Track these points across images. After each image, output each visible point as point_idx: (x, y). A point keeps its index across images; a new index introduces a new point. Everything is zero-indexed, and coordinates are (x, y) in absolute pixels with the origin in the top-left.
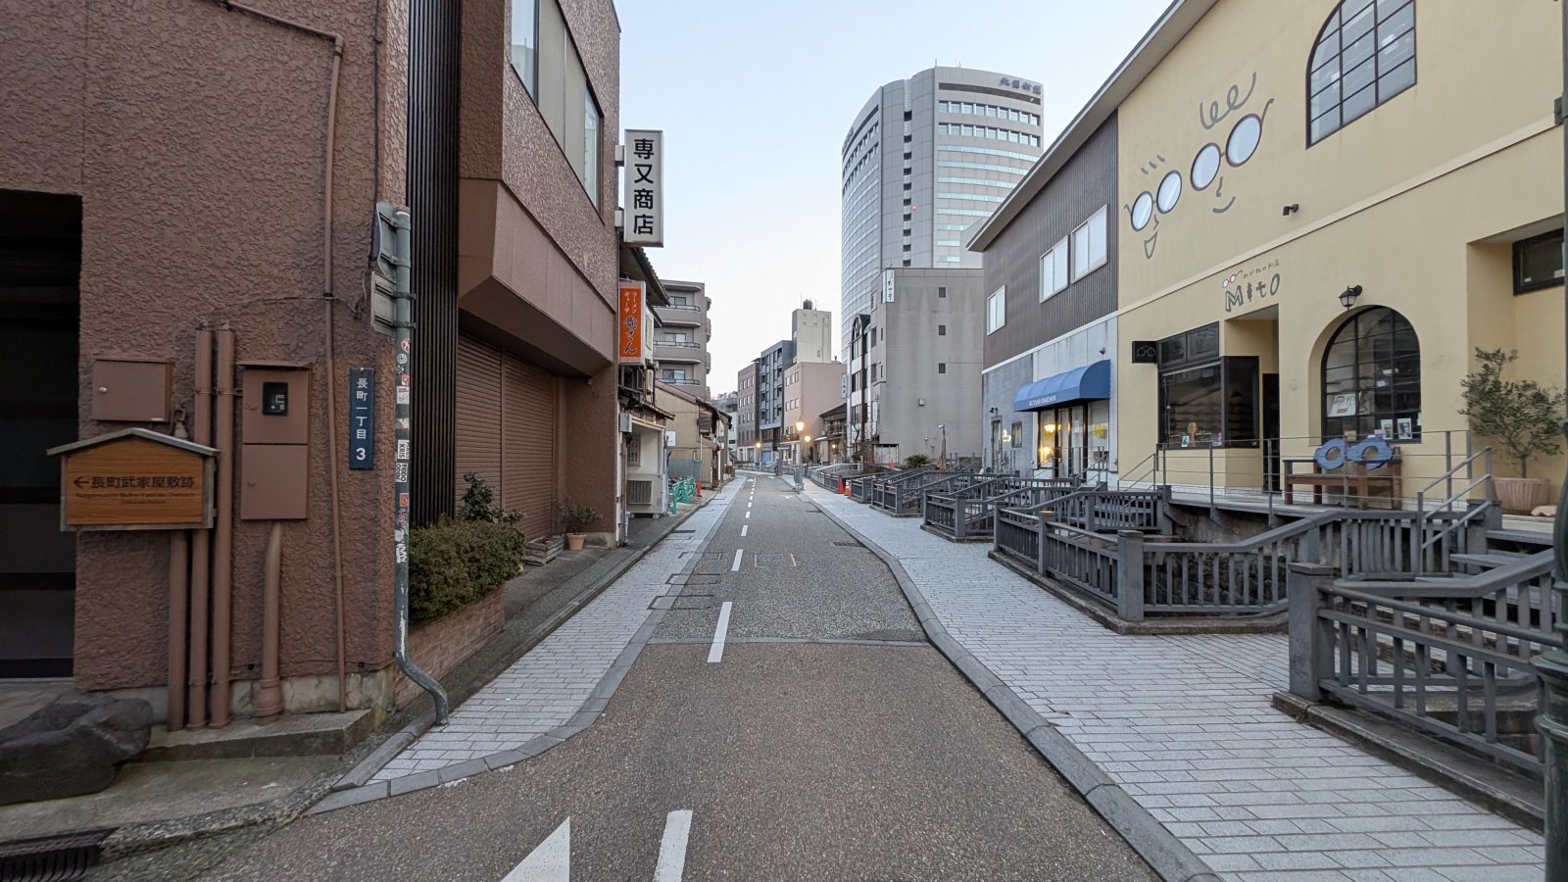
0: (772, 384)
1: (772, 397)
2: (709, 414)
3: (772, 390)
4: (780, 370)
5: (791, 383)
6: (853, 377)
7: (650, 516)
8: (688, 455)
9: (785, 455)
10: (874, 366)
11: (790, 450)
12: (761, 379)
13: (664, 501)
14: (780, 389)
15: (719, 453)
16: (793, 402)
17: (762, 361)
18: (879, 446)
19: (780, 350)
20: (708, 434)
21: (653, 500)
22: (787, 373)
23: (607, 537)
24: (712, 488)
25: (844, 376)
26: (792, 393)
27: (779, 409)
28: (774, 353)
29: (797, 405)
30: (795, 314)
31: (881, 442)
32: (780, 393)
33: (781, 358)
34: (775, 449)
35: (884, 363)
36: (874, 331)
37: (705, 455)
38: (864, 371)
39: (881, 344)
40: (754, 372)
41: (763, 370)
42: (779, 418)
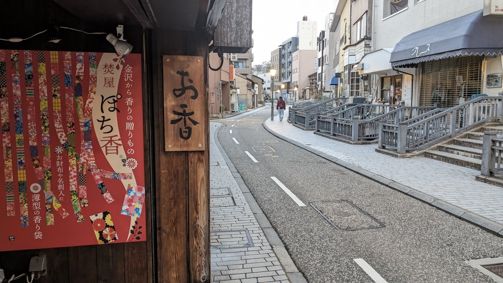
0: (287, 59)
1: (287, 66)
2: (251, 83)
3: (287, 62)
4: (291, 52)
5: (295, 60)
6: (319, 59)
7: (234, 112)
8: (244, 97)
9: (292, 96)
10: (325, 56)
11: (294, 93)
12: (282, 56)
13: (237, 108)
14: (291, 62)
15: (255, 96)
16: (296, 70)
17: (283, 47)
18: (325, 92)
19: (291, 42)
20: (250, 90)
21: (235, 108)
22: (294, 54)
23: (229, 112)
24: (252, 108)
25: (316, 59)
26: (295, 65)
27: (290, 72)
28: (288, 43)
29: (298, 71)
30: (298, 23)
31: (326, 90)
32: (291, 64)
33: (291, 46)
34: (288, 93)
35: (328, 56)
36: (326, 39)
37: (250, 97)
38: (323, 57)
39: (328, 46)
40: (278, 53)
41: (283, 52)
42: (290, 77)
